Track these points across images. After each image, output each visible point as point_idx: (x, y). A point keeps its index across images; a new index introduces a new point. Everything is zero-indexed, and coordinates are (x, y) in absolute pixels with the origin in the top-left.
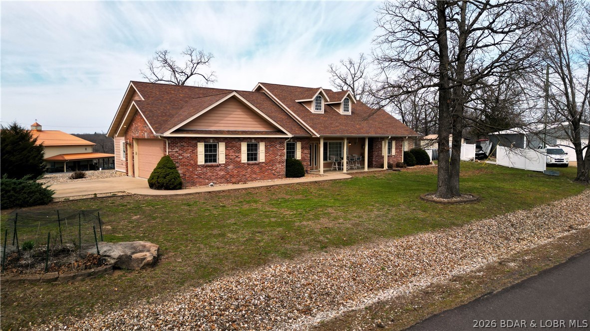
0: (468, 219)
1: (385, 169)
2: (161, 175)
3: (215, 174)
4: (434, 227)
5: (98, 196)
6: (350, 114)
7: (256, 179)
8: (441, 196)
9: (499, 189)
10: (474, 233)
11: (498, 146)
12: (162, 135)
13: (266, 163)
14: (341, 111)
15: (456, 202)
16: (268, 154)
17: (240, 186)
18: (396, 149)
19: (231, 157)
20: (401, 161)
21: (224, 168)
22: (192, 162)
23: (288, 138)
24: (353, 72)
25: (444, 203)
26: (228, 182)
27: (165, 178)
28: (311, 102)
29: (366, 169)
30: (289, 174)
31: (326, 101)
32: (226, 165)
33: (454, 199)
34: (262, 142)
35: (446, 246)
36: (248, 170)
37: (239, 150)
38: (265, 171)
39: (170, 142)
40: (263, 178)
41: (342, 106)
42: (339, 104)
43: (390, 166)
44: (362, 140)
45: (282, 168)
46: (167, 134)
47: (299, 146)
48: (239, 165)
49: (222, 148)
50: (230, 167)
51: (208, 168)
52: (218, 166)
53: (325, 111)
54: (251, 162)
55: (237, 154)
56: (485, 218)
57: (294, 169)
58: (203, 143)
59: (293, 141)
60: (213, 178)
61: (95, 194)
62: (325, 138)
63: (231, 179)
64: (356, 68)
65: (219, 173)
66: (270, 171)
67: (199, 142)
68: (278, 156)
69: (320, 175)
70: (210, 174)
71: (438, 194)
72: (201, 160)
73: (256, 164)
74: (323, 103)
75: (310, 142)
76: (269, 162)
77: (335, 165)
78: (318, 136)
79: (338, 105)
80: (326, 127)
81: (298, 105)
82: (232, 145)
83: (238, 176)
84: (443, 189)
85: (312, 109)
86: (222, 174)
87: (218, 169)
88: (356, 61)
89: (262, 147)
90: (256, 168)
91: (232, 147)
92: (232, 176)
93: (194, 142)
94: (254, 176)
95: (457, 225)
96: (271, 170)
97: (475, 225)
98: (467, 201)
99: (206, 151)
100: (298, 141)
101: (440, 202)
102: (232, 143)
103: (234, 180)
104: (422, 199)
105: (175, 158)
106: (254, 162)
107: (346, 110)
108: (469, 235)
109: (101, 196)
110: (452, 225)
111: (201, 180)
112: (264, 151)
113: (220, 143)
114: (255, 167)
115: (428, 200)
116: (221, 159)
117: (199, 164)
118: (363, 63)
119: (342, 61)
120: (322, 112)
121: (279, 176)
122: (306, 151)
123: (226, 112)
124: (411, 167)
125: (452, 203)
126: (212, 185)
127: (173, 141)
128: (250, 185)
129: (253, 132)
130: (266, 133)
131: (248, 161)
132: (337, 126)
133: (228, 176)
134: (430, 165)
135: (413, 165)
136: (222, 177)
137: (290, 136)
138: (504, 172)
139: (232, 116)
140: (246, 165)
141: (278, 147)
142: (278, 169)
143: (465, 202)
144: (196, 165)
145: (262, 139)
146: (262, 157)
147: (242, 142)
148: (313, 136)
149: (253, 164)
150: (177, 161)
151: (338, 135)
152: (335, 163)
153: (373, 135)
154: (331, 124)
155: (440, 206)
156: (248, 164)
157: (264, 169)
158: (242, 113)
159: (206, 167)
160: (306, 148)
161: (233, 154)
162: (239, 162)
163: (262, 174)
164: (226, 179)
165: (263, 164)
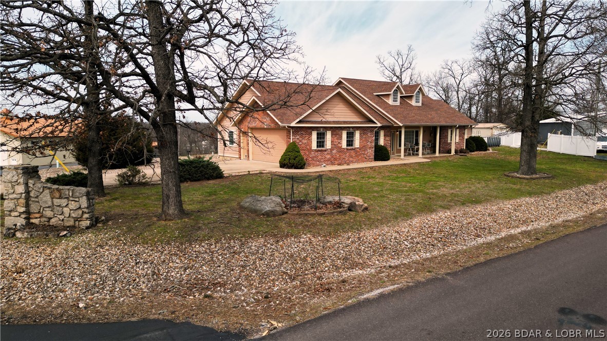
0: (552, 189)
1: (452, 154)
2: (292, 158)
3: (323, 157)
4: (530, 194)
5: (251, 173)
6: (421, 105)
8: (523, 174)
9: (563, 170)
10: (560, 199)
11: (549, 134)
12: (290, 125)
13: (360, 148)
14: (413, 103)
15: (537, 178)
16: (362, 141)
17: (345, 167)
18: (459, 136)
19: (335, 143)
20: (463, 148)
21: (330, 152)
22: (308, 147)
23: (377, 127)
24: (401, 63)
25: (527, 179)
26: (333, 164)
27: (295, 159)
28: (389, 95)
29: (437, 154)
30: (377, 158)
31: (401, 93)
32: (332, 149)
33: (534, 176)
34: (357, 130)
35: (544, 206)
36: (347, 154)
37: (341, 138)
38: (359, 155)
39: (294, 130)
40: (358, 161)
41: (414, 98)
42: (412, 96)
43: (456, 152)
44: (435, 128)
45: (371, 152)
46: (293, 124)
47: (382, 133)
48: (340, 150)
49: (329, 135)
50: (334, 152)
51: (319, 153)
52: (325, 151)
53: (400, 103)
54: (349, 148)
55: (339, 141)
56: (564, 189)
57: (381, 154)
58: (316, 132)
59: (380, 130)
61: (249, 171)
62: (406, 127)
64: (404, 59)
65: (326, 156)
67: (313, 130)
68: (369, 143)
69: (402, 159)
70: (320, 157)
71: (520, 172)
72: (314, 146)
73: (353, 149)
74: (399, 95)
75: (391, 130)
76: (363, 148)
77: (409, 150)
78: (401, 125)
79: (410, 97)
80: (405, 117)
81: (377, 97)
82: (336, 133)
83: (340, 159)
84: (525, 168)
85: (390, 101)
86: (328, 157)
87: (326, 153)
88: (404, 52)
89: (357, 134)
90: (353, 153)
91: (336, 135)
92: (335, 159)
93: (310, 131)
94: (351, 159)
95: (546, 194)
96: (364, 154)
97: (560, 194)
98: (545, 177)
99: (318, 138)
100: (382, 130)
101: (524, 178)
102: (336, 131)
103: (337, 162)
104: (508, 176)
105: (298, 144)
106: (351, 147)
107: (417, 101)
108: (558, 200)
109: (253, 173)
110: (542, 193)
111: (314, 162)
112: (359, 138)
113: (327, 132)
114: (352, 151)
115: (512, 177)
116: (328, 145)
117: (313, 148)
118: (411, 54)
119: (390, 53)
120: (398, 103)
121: (369, 160)
122: (388, 138)
123: (332, 106)
124: (473, 153)
125: (534, 179)
126: (325, 166)
127: (296, 130)
128: (352, 166)
129: (351, 122)
130: (361, 123)
131: (347, 146)
132: (414, 117)
133: (332, 159)
134: (488, 152)
135: (474, 152)
136: (329, 160)
137: (379, 125)
138: (559, 157)
139: (336, 108)
140: (345, 150)
141: (369, 135)
142: (368, 154)
143: (544, 178)
144: (310, 150)
145: (358, 128)
146: (357, 143)
147: (343, 130)
148: (395, 125)
149: (350, 150)
150: (299, 146)
151: (416, 124)
152: (409, 149)
153: (443, 123)
154: (408, 114)
155: (525, 181)
156: (347, 149)
157: (358, 153)
158: (344, 106)
159: (317, 151)
160: (388, 136)
161: (337, 141)
162: (341, 148)
163: (357, 158)
164: (331, 162)
165: (358, 150)
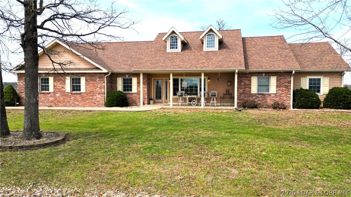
3: (47, 99)
7: (78, 105)
13: (87, 93)
16: (89, 86)
18: (279, 86)
19: (58, 88)
21: (53, 95)
32: (54, 93)
34: (83, 76)
36: (72, 98)
37: (64, 82)
38: (87, 98)
40: (84, 105)
45: (102, 98)
48: (64, 94)
49: (51, 81)
50: (58, 95)
51: (42, 95)
52: (49, 93)
54: (74, 92)
55: (63, 86)
58: (39, 78)
59: (129, 77)
60: (45, 102)
63: (59, 104)
65: (49, 98)
66: (91, 100)
68: (98, 88)
70: (44, 99)
76: (90, 93)
82: (59, 79)
83: (64, 102)
86: (52, 99)
87: (49, 95)
89: (83, 80)
91: (59, 81)
92: (59, 102)
94: (77, 103)
100: (134, 77)
102: (59, 77)
105: (21, 87)
112: (85, 84)
113: (50, 77)
114: (78, 96)
116: (51, 88)
121: (99, 105)
131: (71, 91)
133: (56, 101)
136: (52, 102)
140: (70, 94)
141: (98, 81)
142: (98, 99)
145: (83, 74)
146: (83, 88)
147: (67, 76)
149: (75, 94)
150: (22, 88)
156: (72, 94)
157: (85, 98)
161: (60, 85)
162: (65, 92)
163: (83, 102)
164: (55, 104)
165: (84, 94)
